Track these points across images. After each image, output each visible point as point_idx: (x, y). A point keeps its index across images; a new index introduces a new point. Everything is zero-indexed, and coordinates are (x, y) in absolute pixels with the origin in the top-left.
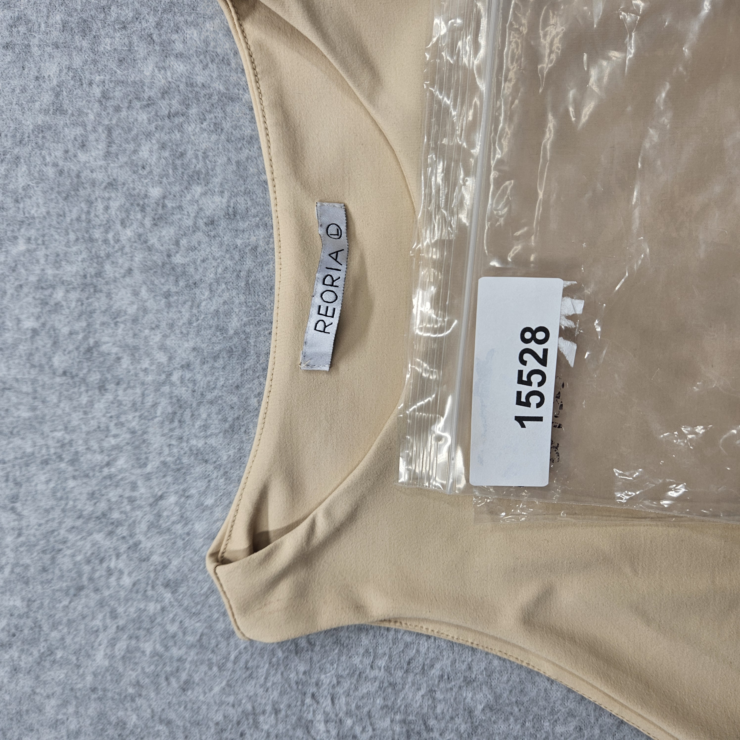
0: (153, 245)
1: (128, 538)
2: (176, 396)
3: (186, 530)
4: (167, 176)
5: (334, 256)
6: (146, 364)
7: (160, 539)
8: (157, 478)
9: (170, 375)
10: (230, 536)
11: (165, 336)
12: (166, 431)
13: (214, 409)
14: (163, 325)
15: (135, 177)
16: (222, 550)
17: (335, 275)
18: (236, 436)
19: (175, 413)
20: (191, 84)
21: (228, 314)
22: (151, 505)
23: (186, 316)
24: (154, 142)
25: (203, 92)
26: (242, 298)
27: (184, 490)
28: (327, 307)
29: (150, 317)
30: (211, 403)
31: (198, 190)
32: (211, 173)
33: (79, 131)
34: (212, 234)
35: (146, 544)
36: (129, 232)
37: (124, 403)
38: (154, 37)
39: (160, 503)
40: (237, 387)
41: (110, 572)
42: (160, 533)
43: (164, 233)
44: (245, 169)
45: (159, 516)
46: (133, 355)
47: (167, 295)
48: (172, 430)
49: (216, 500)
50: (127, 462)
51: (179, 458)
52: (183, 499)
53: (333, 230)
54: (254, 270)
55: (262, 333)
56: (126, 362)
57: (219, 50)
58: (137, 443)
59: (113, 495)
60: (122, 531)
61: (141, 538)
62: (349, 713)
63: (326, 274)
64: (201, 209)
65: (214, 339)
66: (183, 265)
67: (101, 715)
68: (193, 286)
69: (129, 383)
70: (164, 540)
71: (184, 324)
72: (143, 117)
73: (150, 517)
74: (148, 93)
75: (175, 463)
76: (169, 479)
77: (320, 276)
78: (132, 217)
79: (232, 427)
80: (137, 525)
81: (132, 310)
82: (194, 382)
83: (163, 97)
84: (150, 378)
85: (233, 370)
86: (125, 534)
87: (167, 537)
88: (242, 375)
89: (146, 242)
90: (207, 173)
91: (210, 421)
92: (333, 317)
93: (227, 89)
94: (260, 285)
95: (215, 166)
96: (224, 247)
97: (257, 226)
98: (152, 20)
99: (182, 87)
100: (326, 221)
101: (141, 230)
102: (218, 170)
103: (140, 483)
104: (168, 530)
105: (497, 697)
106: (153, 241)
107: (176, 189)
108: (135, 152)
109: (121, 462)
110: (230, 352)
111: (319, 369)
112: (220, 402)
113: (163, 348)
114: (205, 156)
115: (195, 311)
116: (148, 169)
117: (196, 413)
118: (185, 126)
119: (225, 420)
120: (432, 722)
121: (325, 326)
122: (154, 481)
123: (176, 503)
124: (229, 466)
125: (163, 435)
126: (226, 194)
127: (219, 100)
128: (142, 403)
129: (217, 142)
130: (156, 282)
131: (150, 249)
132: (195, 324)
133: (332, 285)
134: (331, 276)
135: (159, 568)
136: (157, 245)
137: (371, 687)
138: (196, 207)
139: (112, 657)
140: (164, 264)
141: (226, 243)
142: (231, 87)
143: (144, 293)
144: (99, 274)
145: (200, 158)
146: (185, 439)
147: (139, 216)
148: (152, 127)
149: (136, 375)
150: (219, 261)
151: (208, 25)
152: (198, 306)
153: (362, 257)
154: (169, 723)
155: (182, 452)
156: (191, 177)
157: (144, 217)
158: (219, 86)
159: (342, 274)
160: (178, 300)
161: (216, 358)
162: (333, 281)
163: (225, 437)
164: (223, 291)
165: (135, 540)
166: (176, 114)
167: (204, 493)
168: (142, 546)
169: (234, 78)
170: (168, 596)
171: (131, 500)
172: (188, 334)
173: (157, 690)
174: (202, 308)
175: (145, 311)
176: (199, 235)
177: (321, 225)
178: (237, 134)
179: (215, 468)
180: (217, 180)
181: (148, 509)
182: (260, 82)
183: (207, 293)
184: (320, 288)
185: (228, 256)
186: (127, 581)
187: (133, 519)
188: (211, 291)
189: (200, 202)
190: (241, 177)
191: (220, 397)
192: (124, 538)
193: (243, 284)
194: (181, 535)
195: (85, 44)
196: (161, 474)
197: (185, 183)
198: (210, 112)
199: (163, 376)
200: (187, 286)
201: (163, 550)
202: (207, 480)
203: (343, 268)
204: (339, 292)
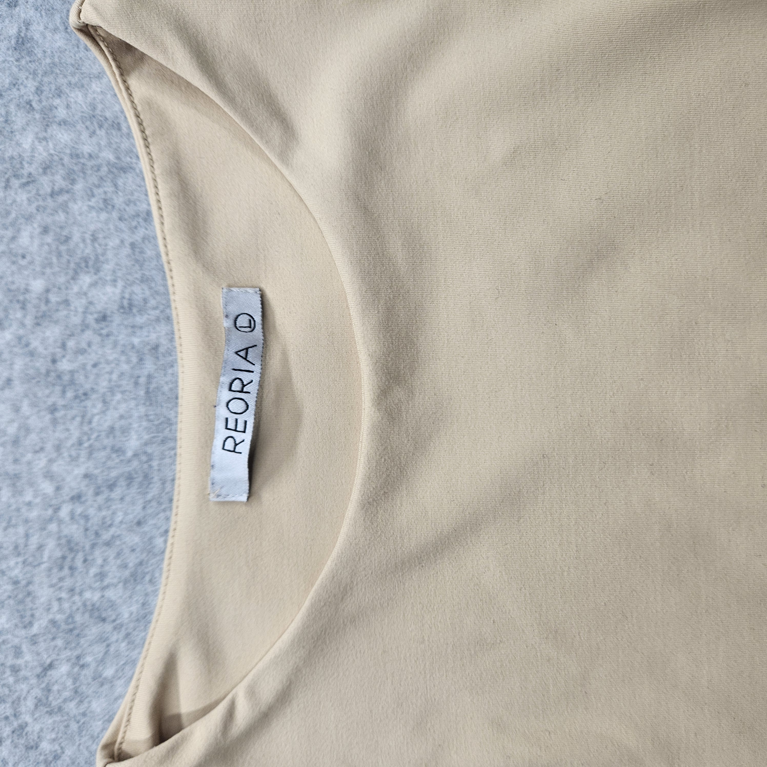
0: (35, 349)
1: (12, 718)
2: (66, 536)
3: (82, 708)
4: (50, 265)
5: (243, 353)
6: (28, 496)
7: (50, 721)
8: (45, 641)
9: (57, 509)
10: (128, 721)
11: (51, 461)
12: (55, 581)
13: (111, 553)
14: (49, 446)
15: (14, 268)
16: (119, 740)
17: (246, 377)
18: (139, 587)
19: (64, 558)
20: (75, 156)
21: (125, 431)
22: (38, 676)
23: (76, 434)
24: (35, 225)
25: (90, 164)
26: (142, 409)
27: (78, 658)
28: (236, 420)
29: (33, 437)
30: (108, 544)
31: (86, 279)
32: (102, 258)
34: (104, 332)
35: (34, 727)
37: (5, 545)
38: (34, 104)
39: (49, 673)
40: (139, 523)
42: (50, 713)
43: (48, 333)
44: (142, 252)
45: (48, 690)
46: (14, 485)
47: (53, 409)
48: (61, 579)
49: (117, 671)
50: (8, 620)
51: (71, 616)
52: (76, 669)
53: (243, 321)
54: (156, 375)
55: (167, 453)
57: (108, 114)
58: (20, 596)
61: (28, 718)
63: (234, 377)
64: (91, 303)
65: (110, 463)
66: (72, 372)
68: (83, 398)
69: (10, 519)
70: (54, 722)
71: (73, 445)
72: (22, 197)
73: (37, 692)
74: (27, 169)
75: (66, 622)
76: (59, 642)
77: (225, 380)
78: (11, 317)
79: (134, 575)
80: (22, 702)
81: (12, 430)
82: (87, 518)
83: (45, 173)
84: (34, 514)
85: (133, 503)
86: (8, 714)
87: (57, 718)
88: (144, 508)
89: (27, 345)
90: (97, 259)
91: (107, 568)
92: (244, 432)
93: (118, 158)
94: (163, 394)
95: (105, 250)
96: (119, 349)
97: (158, 320)
98: (31, 85)
99: (66, 160)
100: (234, 310)
101: (21, 332)
102: (110, 255)
103: (24, 648)
104: (60, 709)
106: (35, 344)
107: (62, 279)
108: (14, 238)
110: (130, 479)
111: (233, 499)
112: (118, 543)
113: (50, 476)
114: (94, 239)
115: (86, 428)
116: (28, 258)
117: (90, 558)
118: (71, 205)
119: (125, 566)
121: (236, 445)
122: (42, 646)
123: (69, 674)
124: (132, 625)
125: (52, 586)
126: (120, 284)
127: (110, 172)
128: (26, 546)
129: (106, 222)
130: (40, 394)
131: (32, 354)
132: (86, 445)
133: (241, 391)
134: (240, 379)
135: (50, 759)
136: (41, 349)
138: (84, 301)
140: (48, 373)
141: (122, 342)
142: (122, 157)
143: (26, 408)
145: (88, 241)
146: (77, 590)
147: (19, 315)
148: (32, 209)
149: (18, 510)
150: (113, 365)
151: (94, 85)
152: (90, 422)
153: (284, 354)
155: (74, 608)
156: (78, 265)
157: (25, 316)
159: (255, 377)
160: (65, 415)
161: (111, 487)
162: (244, 386)
163: (125, 588)
164: (119, 402)
165: (20, 721)
166: (61, 191)
167: (102, 661)
168: (29, 729)
169: (125, 145)
171: (15, 670)
172: (78, 456)
174: (94, 424)
175: (28, 430)
176: (88, 335)
177: (227, 316)
178: (131, 210)
179: (115, 628)
180: (108, 267)
181: (34, 681)
182: (151, 147)
183: (100, 405)
184: (226, 395)
185: (123, 358)
187: (17, 694)
188: (105, 402)
189: (90, 295)
190: (137, 261)
191: (119, 536)
192: (7, 718)
193: (142, 393)
194: (75, 716)
196: (50, 636)
197: (71, 272)
198: (99, 186)
199: (50, 512)
200: (76, 397)
201: (53, 736)
202: (105, 644)
203: (257, 368)
204: (251, 400)
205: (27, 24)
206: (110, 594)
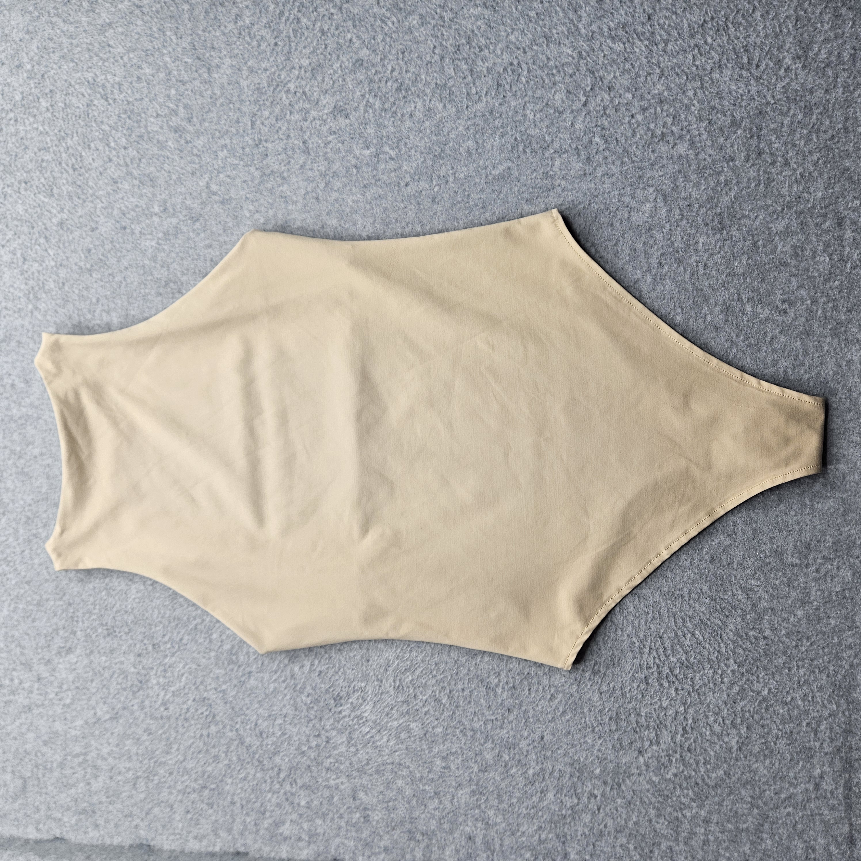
205: (14, 380)
206: (39, 530)
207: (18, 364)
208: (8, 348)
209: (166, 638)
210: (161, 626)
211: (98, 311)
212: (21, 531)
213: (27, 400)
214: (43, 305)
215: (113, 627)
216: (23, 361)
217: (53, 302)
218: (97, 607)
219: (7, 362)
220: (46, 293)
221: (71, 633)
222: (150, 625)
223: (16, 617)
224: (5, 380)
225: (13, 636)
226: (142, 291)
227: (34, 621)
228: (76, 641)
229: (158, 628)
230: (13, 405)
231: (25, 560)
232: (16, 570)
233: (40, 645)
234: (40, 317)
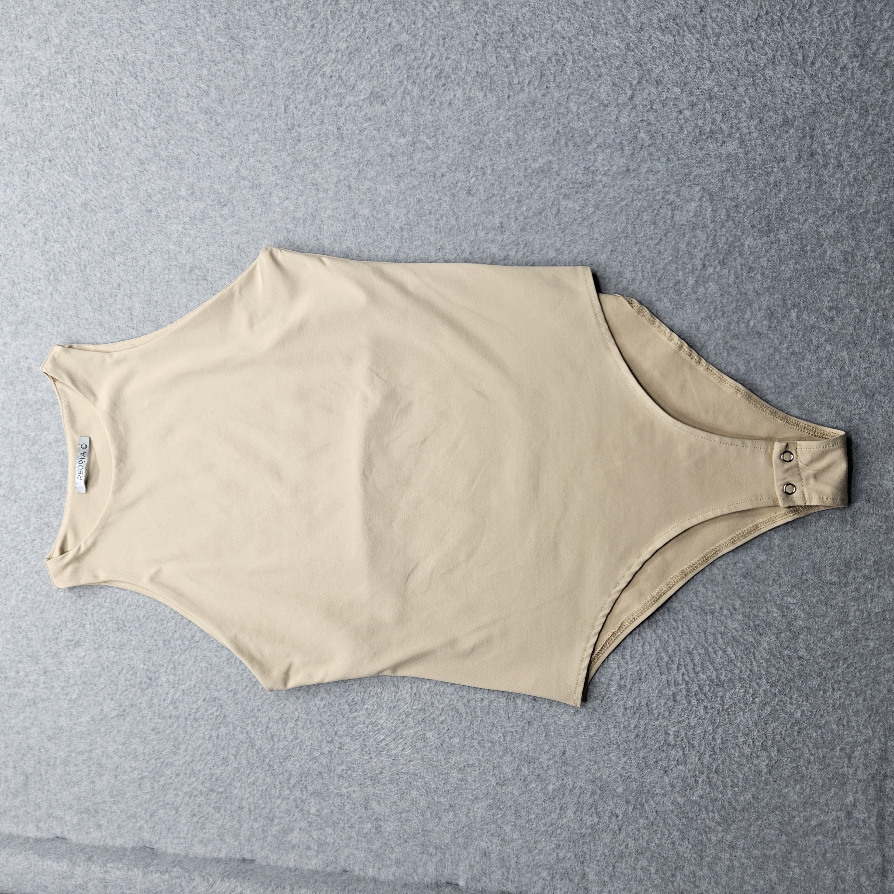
1: (23, 555)
2: (39, 503)
4: (36, 429)
5: (83, 454)
6: (29, 492)
8: (33, 533)
9: (37, 496)
10: (54, 551)
11: (35, 482)
12: (36, 516)
13: (51, 508)
14: (35, 478)
15: (26, 429)
17: (84, 460)
18: (58, 517)
19: (38, 509)
20: (43, 400)
21: (55, 474)
23: (42, 475)
24: (32, 418)
26: (60, 469)
28: (81, 471)
29: (31, 476)
30: (50, 505)
31: (45, 433)
32: (50, 427)
33: (9, 415)
34: (50, 447)
35: (29, 558)
36: (24, 448)
37: (22, 506)
40: (58, 499)
41: (17, 568)
43: (35, 447)
46: (25, 489)
47: (36, 468)
48: (38, 515)
51: (40, 526)
53: (84, 446)
56: (23, 492)
58: (26, 520)
59: (18, 539)
60: (22, 553)
61: (28, 555)
62: (98, 621)
63: (80, 460)
64: (47, 439)
65: (51, 483)
66: (41, 458)
67: (14, 623)
68: (44, 465)
69: (24, 499)
71: (41, 478)
72: (29, 410)
73: (31, 547)
74: (30, 403)
76: (37, 533)
77: (78, 461)
78: (25, 443)
79: (57, 514)
80: (26, 550)
81: (25, 474)
82: (45, 498)
83: (35, 404)
84: (30, 497)
85: (57, 494)
88: (60, 495)
90: (48, 428)
91: (50, 512)
92: (83, 474)
95: (51, 425)
96: (54, 452)
97: (63, 445)
98: (32, 380)
99: (41, 401)
100: (82, 443)
101: (28, 447)
102: (52, 427)
103: (27, 535)
105: (148, 612)
106: (32, 450)
107: (39, 433)
108: (26, 421)
109: (22, 528)
110: (56, 487)
111: (82, 492)
112: (53, 505)
113: (35, 486)
114: (48, 422)
115: (45, 473)
116: (30, 427)
117: (46, 509)
119: (55, 511)
120: (126, 623)
121: (82, 478)
124: (56, 527)
126: (54, 434)
127: (51, 405)
128: (28, 506)
129: (51, 418)
130: (33, 464)
131: (31, 453)
132: (45, 478)
133: (83, 464)
134: (82, 461)
137: (104, 610)
138: (45, 439)
139: (17, 601)
140: (35, 458)
141: (55, 450)
142: (54, 401)
143: (29, 468)
144: (15, 462)
145: (46, 423)
146: (42, 518)
147: (27, 442)
148: (31, 414)
149: (26, 496)
150: (52, 456)
153: (95, 454)
154: (36, 626)
155: (41, 523)
156: (43, 429)
157: (29, 443)
158: (52, 400)
159: (86, 460)
160: (39, 470)
161: (51, 489)
163: (55, 517)
164: (54, 466)
165: (25, 556)
166: (39, 409)
169: (55, 399)
170: (36, 577)
171: (25, 541)
172: (43, 481)
173: (33, 613)
174: (47, 472)
175: (29, 474)
176: (46, 448)
177: (79, 445)
178: (57, 415)
179: (52, 529)
180: (51, 430)
181: (30, 544)
183: (49, 467)
184: (78, 465)
185: (55, 454)
186: (23, 571)
187: (25, 548)
189: (46, 437)
190: (58, 429)
191: (53, 503)
193: (60, 464)
195: (12, 388)
196: (34, 531)
197: (42, 431)
199: (35, 496)
200: (42, 465)
202: (49, 533)
203: (87, 458)
204: (84, 466)
206: (51, 519)
207: (36, 347)
208: (26, 331)
209: (177, 635)
210: (174, 621)
211: (120, 296)
212: (33, 520)
213: (43, 384)
214: (63, 287)
215: (123, 621)
216: (41, 344)
217: (74, 285)
218: (108, 600)
219: (24, 345)
220: (66, 274)
221: (80, 626)
222: (162, 620)
223: (24, 608)
224: (22, 363)
225: (20, 627)
226: (166, 276)
227: (42, 612)
228: (85, 635)
229: (169, 624)
230: (28, 389)
231: (35, 550)
232: (26, 559)
233: (48, 637)
234: (59, 300)
